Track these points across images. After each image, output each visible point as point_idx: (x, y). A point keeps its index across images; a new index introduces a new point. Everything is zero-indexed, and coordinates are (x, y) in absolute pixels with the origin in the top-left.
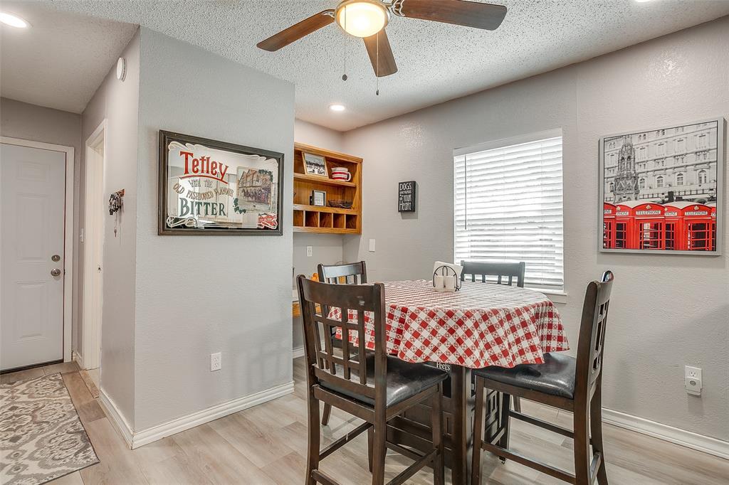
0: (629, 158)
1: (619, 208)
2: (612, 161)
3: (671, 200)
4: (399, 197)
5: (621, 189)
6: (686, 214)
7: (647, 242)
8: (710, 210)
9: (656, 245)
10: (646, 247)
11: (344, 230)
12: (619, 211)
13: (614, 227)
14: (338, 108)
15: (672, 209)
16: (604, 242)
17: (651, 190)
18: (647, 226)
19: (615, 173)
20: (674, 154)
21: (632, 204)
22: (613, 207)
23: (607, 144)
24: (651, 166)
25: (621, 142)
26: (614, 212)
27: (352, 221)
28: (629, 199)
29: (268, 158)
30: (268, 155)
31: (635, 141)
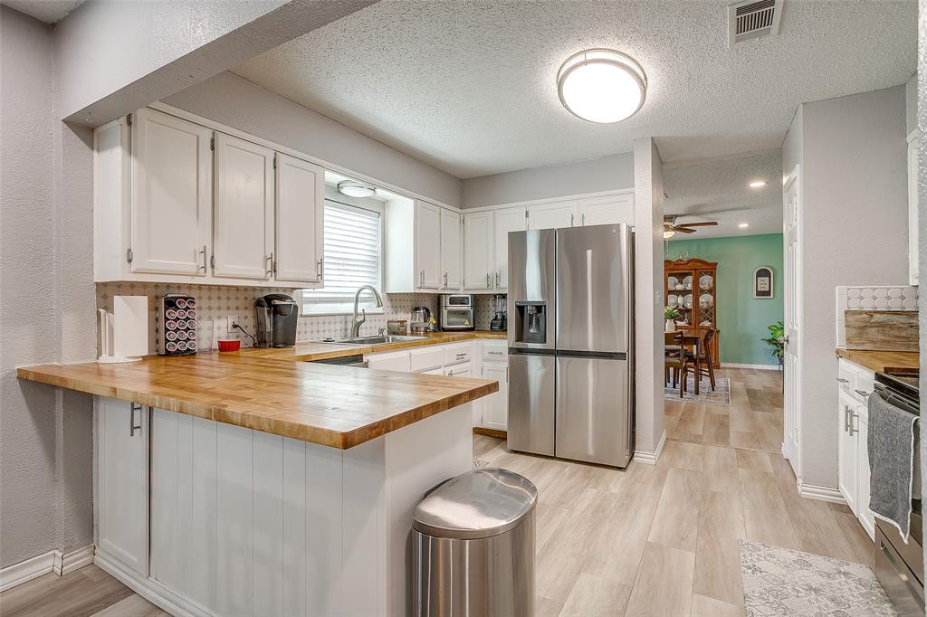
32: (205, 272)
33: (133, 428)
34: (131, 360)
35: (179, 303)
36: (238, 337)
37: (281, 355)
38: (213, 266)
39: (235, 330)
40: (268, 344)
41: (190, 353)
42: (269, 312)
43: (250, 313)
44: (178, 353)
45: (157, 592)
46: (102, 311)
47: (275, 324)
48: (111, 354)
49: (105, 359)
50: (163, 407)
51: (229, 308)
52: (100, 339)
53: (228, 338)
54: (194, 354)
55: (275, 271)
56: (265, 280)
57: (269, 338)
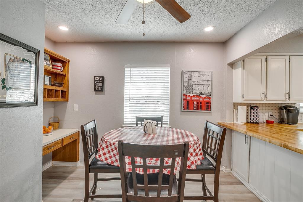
0: (191, 79)
1: (187, 96)
2: (186, 79)
3: (201, 95)
4: (95, 83)
5: (188, 90)
6: (205, 99)
7: (195, 108)
8: (210, 98)
9: (197, 109)
10: (195, 109)
11: (60, 99)
12: (188, 97)
13: (186, 102)
14: (64, 29)
15: (201, 97)
16: (183, 108)
17: (196, 91)
18: (195, 102)
19: (186, 84)
20: (202, 80)
21: (191, 95)
22: (186, 96)
23: (185, 73)
24: (196, 83)
25: (189, 74)
26: (186, 97)
27: (64, 94)
28: (191, 93)
29: (29, 51)
30: (29, 49)
31: (192, 74)
32: (264, 99)
33: (245, 142)
34: (242, 123)
35: (254, 108)
36: (272, 119)
37: (291, 127)
38: (266, 97)
39: (271, 117)
40: (285, 123)
41: (257, 123)
42: (286, 112)
43: (277, 111)
44: (254, 123)
45: (252, 189)
46: (235, 110)
47: (288, 116)
48: (237, 121)
49: (235, 122)
50: (263, 140)
51: (269, 110)
52: (234, 116)
53: (268, 119)
54: (259, 123)
55: (289, 98)
56: (285, 101)
57: (286, 121)
